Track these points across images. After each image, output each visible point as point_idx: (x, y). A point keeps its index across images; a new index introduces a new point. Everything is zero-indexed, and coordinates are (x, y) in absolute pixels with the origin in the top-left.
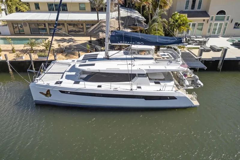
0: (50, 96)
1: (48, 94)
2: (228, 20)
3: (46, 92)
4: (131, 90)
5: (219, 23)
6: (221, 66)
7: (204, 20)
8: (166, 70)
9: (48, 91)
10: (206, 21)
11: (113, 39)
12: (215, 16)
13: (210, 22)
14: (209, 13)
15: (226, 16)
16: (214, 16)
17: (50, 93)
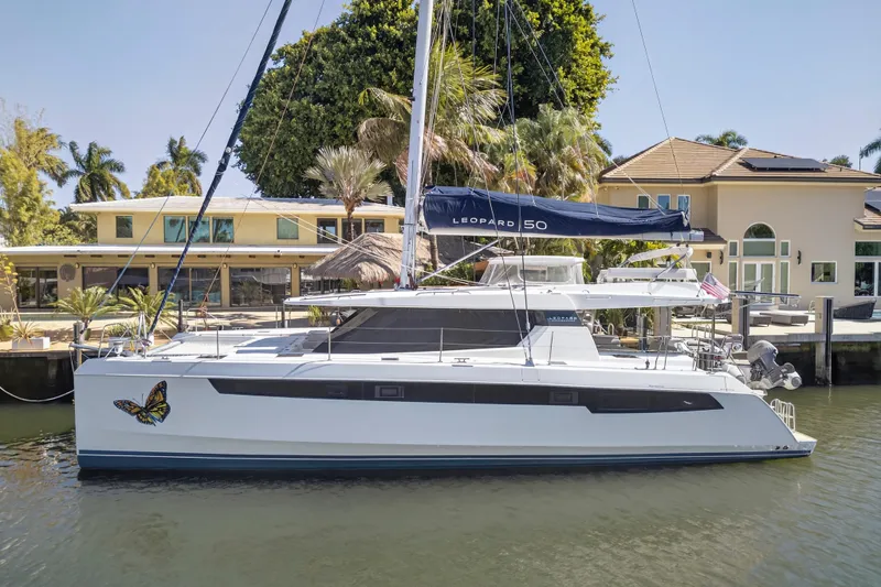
0: (163, 417)
1: (155, 406)
2: (785, 253)
3: (146, 398)
4: (529, 363)
5: (759, 262)
6: (827, 365)
7: (709, 255)
8: (654, 299)
9: (161, 388)
10: (716, 257)
11: (437, 208)
12: (740, 241)
13: (729, 260)
14: (720, 233)
15: (778, 240)
16: (737, 241)
17: (164, 402)
